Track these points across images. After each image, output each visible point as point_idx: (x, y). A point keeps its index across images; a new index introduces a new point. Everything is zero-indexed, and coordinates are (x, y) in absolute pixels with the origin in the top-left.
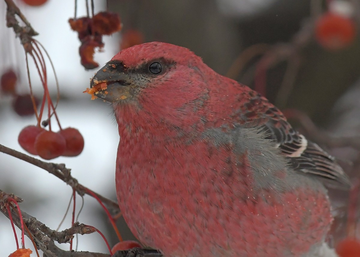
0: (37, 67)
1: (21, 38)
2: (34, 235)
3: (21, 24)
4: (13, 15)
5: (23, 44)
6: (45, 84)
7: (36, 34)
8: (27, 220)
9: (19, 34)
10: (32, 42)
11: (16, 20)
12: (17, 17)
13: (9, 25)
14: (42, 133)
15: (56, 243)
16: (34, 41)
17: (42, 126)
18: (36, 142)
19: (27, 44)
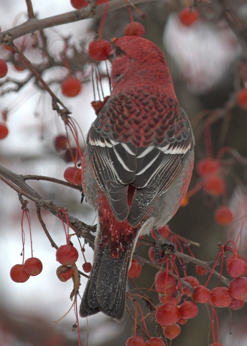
0: (72, 132)
1: (61, 116)
2: (77, 230)
3: (61, 108)
4: (56, 103)
5: (63, 119)
6: (77, 142)
7: (70, 113)
8: (72, 221)
9: (60, 114)
10: (68, 118)
11: (57, 106)
12: (58, 104)
13: (54, 109)
14: (77, 171)
15: (91, 232)
16: (69, 117)
17: (77, 167)
18: (74, 176)
19: (65, 120)
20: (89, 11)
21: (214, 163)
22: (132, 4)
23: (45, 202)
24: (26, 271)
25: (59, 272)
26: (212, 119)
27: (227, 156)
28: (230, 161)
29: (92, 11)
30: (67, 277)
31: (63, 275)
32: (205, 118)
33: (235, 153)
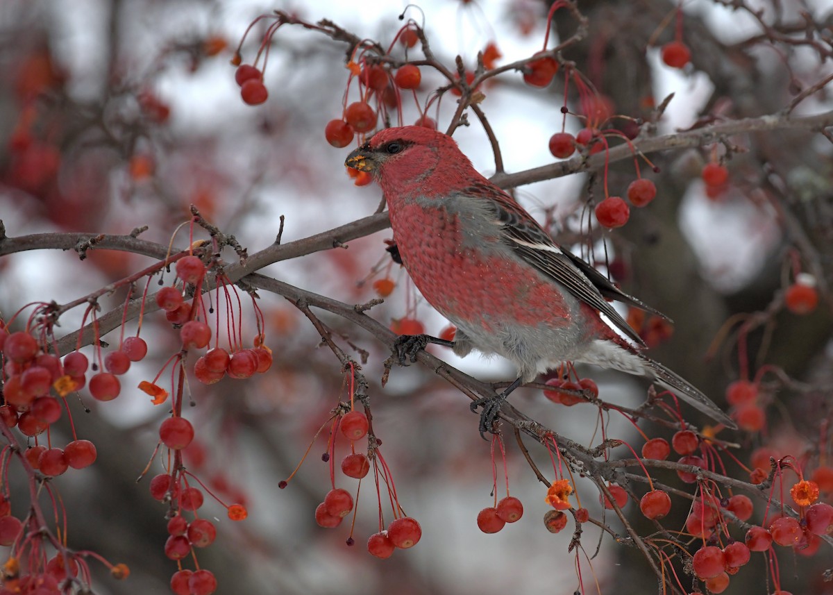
20: (581, 162)
21: (752, 388)
22: (640, 153)
23: (524, 424)
24: (500, 515)
25: (548, 519)
26: (749, 326)
27: (771, 376)
28: (774, 385)
29: (584, 163)
30: (559, 526)
31: (554, 523)
32: (739, 324)
33: (782, 374)
